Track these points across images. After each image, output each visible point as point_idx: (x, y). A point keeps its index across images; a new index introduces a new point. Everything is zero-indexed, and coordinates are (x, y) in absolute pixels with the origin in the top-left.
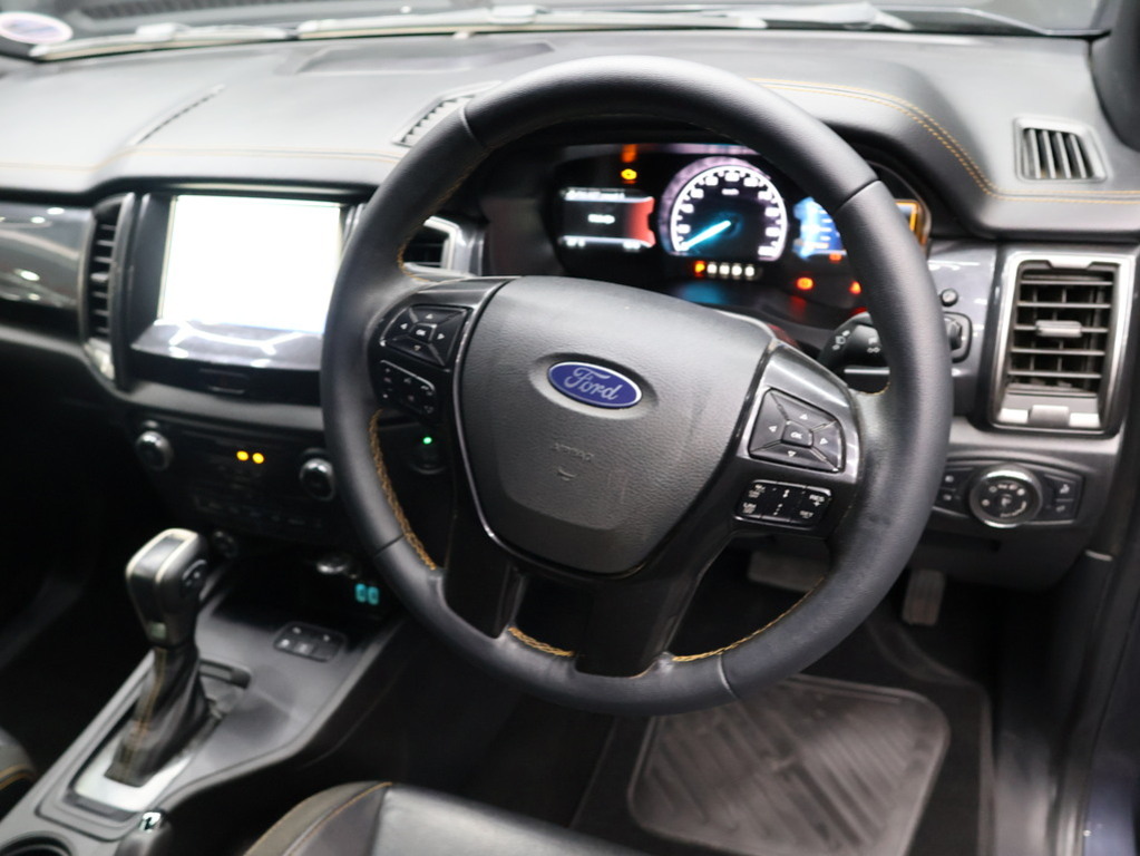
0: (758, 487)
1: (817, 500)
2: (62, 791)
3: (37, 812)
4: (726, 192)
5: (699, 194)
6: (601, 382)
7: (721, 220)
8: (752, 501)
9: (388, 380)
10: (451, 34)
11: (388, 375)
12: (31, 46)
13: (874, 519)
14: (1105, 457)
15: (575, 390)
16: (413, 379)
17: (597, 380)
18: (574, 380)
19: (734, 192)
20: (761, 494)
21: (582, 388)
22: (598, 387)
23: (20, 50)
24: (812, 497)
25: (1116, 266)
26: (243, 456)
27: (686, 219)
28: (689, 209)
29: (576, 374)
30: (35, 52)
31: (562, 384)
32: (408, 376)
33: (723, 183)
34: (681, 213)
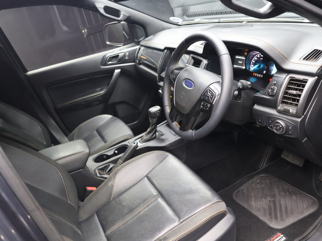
0: (202, 103)
2: (133, 141)
3: (129, 142)
5: (256, 59)
12: (178, 23)
14: (298, 122)
17: (189, 83)
19: (262, 59)
23: (176, 23)
24: (208, 106)
25: (308, 80)
28: (254, 62)
29: (187, 82)
30: (178, 24)
32: (172, 80)
33: (260, 57)
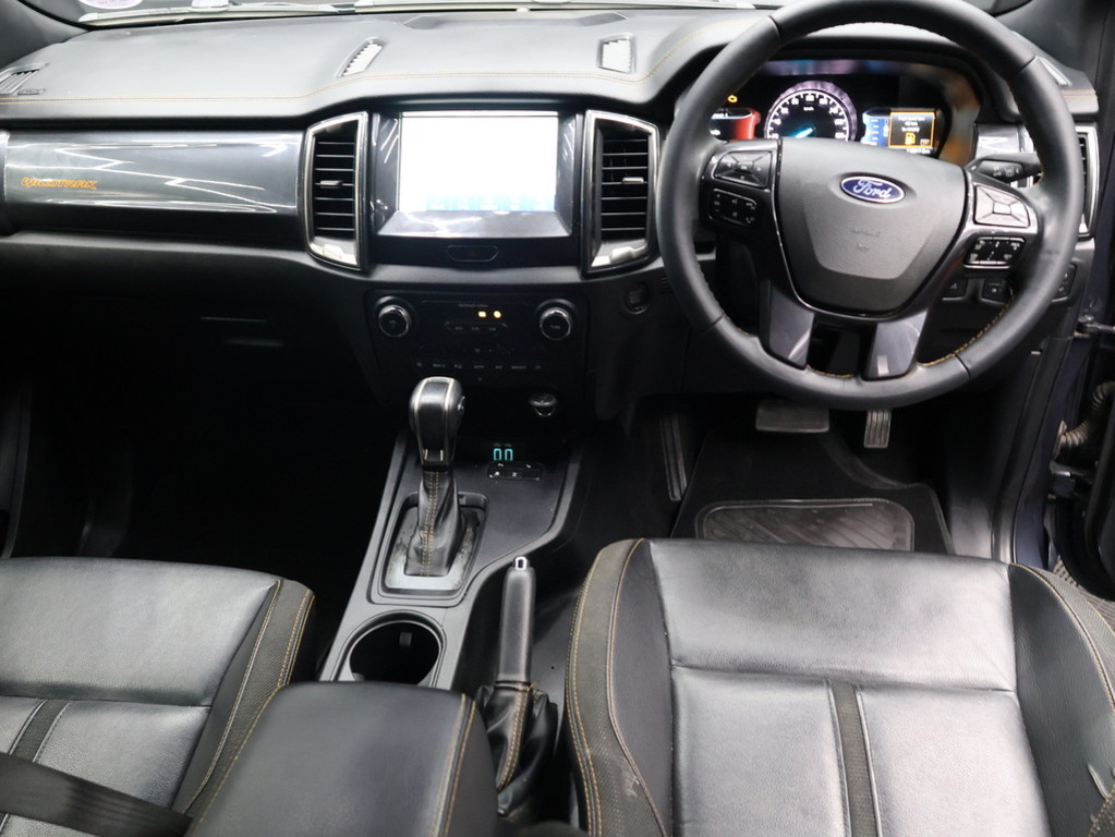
0: (982, 242)
1: (1015, 246)
4: (806, 109)
5: (786, 111)
6: (878, 187)
7: (805, 128)
8: (976, 252)
9: (717, 203)
10: (514, 10)
11: (718, 200)
12: (83, 13)
13: (1050, 252)
14: (1089, 251)
15: (861, 194)
16: (739, 199)
17: (873, 187)
18: (859, 188)
19: (811, 109)
20: (983, 247)
21: (866, 192)
22: (877, 191)
24: (1013, 244)
25: (1086, 134)
26: (482, 314)
27: (777, 129)
28: (778, 122)
29: (860, 183)
30: (84, 20)
31: (852, 191)
32: (734, 198)
33: (803, 102)
34: (773, 125)
